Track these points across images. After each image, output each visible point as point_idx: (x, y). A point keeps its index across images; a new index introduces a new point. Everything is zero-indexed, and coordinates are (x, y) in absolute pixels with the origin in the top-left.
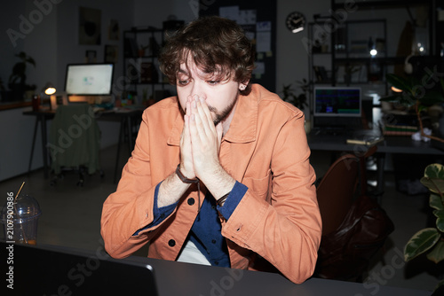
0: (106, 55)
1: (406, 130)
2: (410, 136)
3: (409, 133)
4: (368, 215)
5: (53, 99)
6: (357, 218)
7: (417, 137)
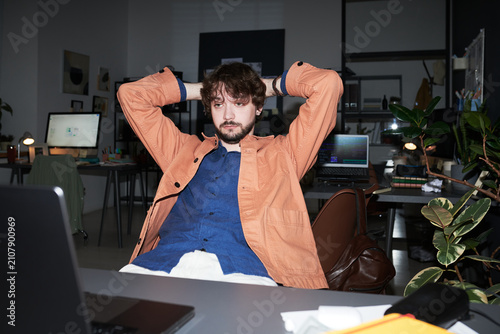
0: (94, 106)
1: (416, 182)
2: (420, 188)
3: (418, 185)
4: (366, 256)
5: (32, 151)
6: (353, 257)
7: (426, 188)
